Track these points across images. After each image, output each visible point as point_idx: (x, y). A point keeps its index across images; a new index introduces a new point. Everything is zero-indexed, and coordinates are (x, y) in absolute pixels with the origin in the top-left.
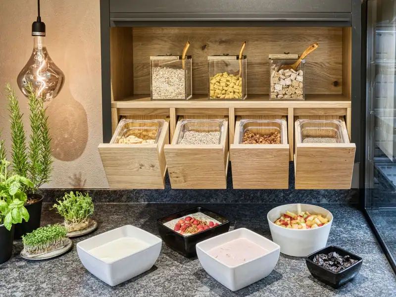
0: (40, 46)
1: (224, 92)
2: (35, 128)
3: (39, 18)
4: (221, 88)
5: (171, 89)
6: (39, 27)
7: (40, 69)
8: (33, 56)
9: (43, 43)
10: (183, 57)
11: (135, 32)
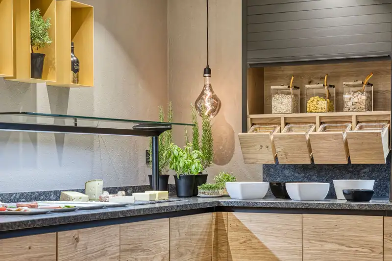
0: (208, 83)
1: (315, 108)
2: (205, 130)
3: (208, 66)
4: (313, 106)
5: (283, 107)
6: (208, 71)
7: (207, 97)
8: (203, 90)
9: (209, 81)
10: (291, 86)
11: (266, 74)
